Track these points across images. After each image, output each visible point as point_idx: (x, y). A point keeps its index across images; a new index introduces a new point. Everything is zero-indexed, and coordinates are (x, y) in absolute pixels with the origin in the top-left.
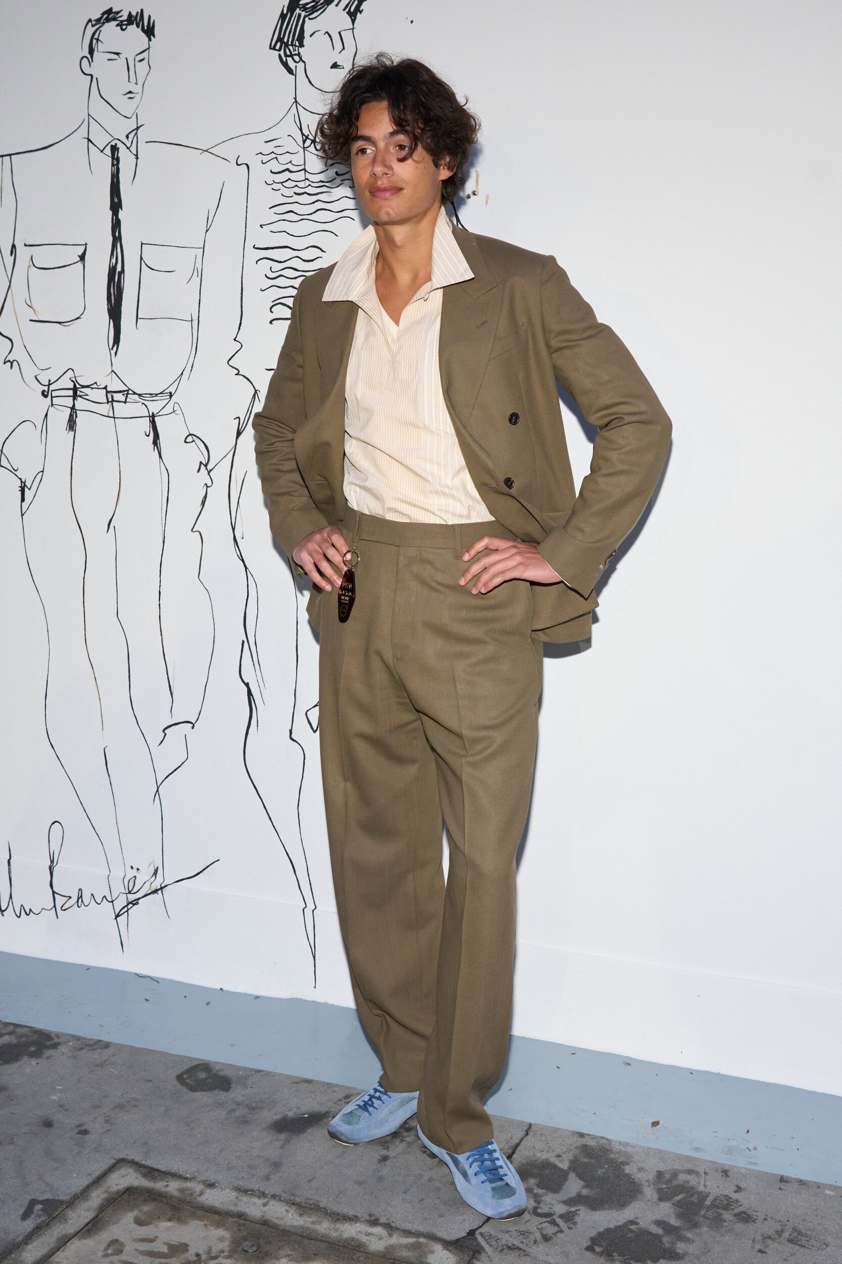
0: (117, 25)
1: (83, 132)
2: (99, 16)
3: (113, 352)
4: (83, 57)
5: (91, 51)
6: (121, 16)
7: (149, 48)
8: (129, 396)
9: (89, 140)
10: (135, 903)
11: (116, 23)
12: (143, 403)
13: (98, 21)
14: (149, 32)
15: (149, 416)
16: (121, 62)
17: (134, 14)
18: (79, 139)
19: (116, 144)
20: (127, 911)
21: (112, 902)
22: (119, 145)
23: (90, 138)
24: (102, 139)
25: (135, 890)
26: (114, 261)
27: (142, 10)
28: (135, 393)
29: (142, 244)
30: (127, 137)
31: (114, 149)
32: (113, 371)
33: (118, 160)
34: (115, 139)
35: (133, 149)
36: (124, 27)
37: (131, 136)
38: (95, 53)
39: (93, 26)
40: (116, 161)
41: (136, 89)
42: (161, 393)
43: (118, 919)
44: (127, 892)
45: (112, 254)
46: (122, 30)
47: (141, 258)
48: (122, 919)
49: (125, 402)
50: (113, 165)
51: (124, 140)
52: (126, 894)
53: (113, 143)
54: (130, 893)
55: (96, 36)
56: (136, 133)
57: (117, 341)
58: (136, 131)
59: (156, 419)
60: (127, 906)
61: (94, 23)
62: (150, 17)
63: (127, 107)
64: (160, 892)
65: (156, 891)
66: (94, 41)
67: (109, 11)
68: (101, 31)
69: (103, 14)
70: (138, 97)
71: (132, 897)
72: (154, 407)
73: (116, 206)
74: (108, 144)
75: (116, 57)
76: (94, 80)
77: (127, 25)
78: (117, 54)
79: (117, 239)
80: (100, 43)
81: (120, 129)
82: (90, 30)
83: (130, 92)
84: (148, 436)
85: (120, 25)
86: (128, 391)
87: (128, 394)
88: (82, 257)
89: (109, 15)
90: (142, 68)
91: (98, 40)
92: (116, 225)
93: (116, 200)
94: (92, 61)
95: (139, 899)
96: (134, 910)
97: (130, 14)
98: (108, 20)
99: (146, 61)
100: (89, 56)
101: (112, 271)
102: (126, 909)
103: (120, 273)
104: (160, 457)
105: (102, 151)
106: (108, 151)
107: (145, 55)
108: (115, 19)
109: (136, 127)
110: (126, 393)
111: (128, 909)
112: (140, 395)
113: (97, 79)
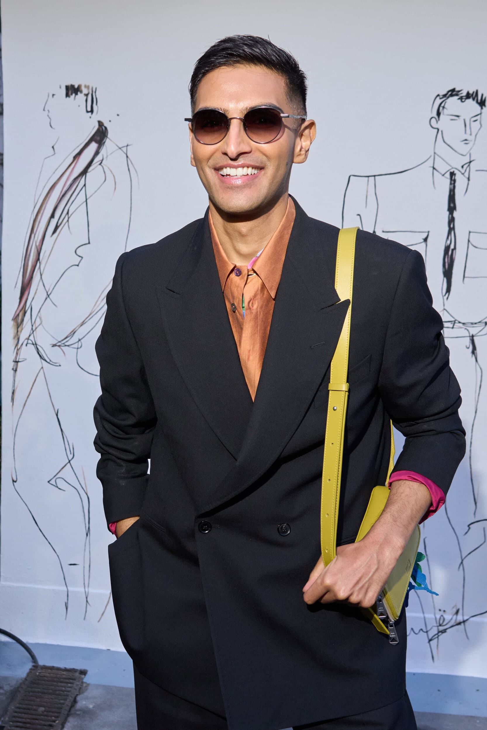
0: (459, 99)
1: (430, 163)
2: (445, 93)
3: (445, 297)
4: (432, 118)
5: (439, 114)
6: (462, 94)
7: (481, 114)
8: (456, 324)
9: (434, 168)
10: (444, 631)
11: (458, 97)
12: (466, 329)
13: (445, 96)
14: (482, 104)
15: (470, 336)
16: (460, 121)
17: (471, 92)
18: (427, 168)
19: (454, 172)
20: (438, 637)
21: (427, 632)
22: (456, 172)
23: (435, 167)
24: (443, 168)
25: (445, 623)
26: (449, 242)
27: (477, 91)
28: (460, 322)
29: (470, 232)
30: (462, 167)
31: (452, 174)
32: (444, 309)
33: (455, 181)
34: (453, 168)
35: (466, 174)
36: (463, 100)
37: (465, 167)
38: (442, 116)
39: (441, 98)
40: (453, 181)
41: (472, 138)
42: (480, 322)
43: (431, 642)
44: (438, 625)
45: (448, 238)
46: (462, 102)
47: (469, 241)
48: (434, 643)
49: (453, 328)
50: (451, 184)
51: (460, 169)
52: (438, 626)
53: (452, 171)
54: (440, 625)
55: (443, 105)
56: (469, 165)
57: (448, 290)
58: (468, 164)
59: (475, 338)
60: (437, 634)
61: (441, 97)
62: (482, 95)
63: (463, 149)
64: (462, 624)
65: (459, 624)
66: (441, 108)
67: (453, 90)
68: (446, 102)
69: (449, 92)
70: (471, 144)
71: (441, 628)
72: (473, 331)
73: (452, 209)
74: (448, 171)
75: (457, 118)
76: (440, 132)
77: (466, 99)
78: (458, 116)
79: (451, 229)
80: (445, 110)
81: (457, 162)
82: (438, 101)
83: (466, 140)
84: (468, 348)
85: (461, 98)
86: (455, 321)
87: (455, 323)
88: (425, 240)
89: (453, 93)
90: (475, 126)
91: (444, 107)
92: (452, 220)
93: (452, 205)
94: (439, 120)
95: (446, 629)
96: (442, 637)
97: (468, 93)
98: (452, 95)
99: (478, 122)
100: (437, 117)
101: (447, 249)
102: (437, 636)
103: (453, 250)
104: (476, 361)
105: (443, 175)
106: (448, 175)
107: (478, 117)
108: (457, 95)
109: (468, 161)
110: (454, 322)
111: (439, 636)
112: (464, 324)
113: (442, 131)
